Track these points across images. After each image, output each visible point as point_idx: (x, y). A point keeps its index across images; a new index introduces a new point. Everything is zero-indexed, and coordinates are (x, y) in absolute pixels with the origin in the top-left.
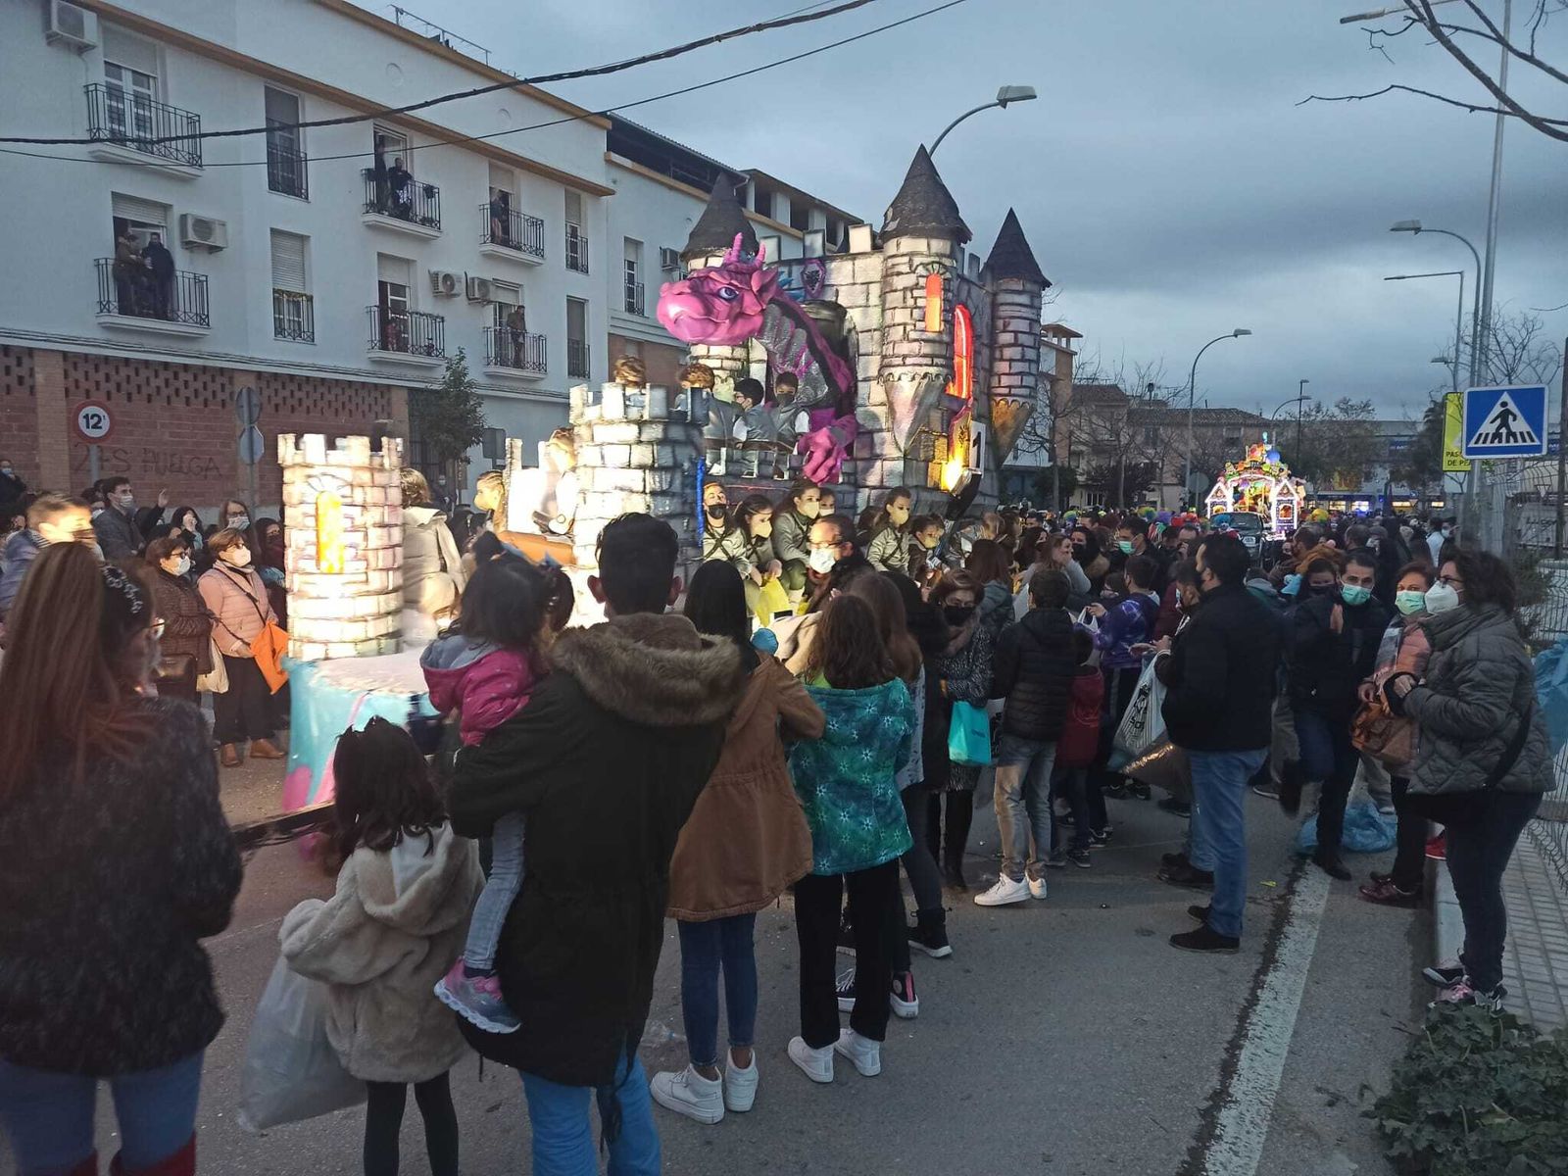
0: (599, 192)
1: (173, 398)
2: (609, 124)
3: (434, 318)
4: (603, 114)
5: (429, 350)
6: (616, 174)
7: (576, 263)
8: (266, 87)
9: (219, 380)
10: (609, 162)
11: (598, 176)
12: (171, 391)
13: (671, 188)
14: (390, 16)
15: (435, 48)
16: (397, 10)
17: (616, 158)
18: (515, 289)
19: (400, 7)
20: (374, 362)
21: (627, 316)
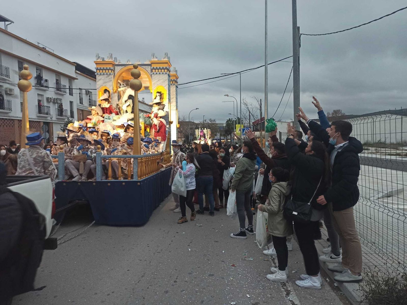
0: (74, 79)
1: (4, 126)
2: (76, 65)
3: (48, 107)
4: (75, 63)
5: (47, 114)
6: (77, 75)
7: (71, 94)
8: (18, 61)
9: (12, 121)
10: (76, 72)
11: (74, 75)
12: (4, 124)
13: (86, 77)
14: (37, 44)
15: (43, 49)
16: (38, 43)
17: (77, 72)
18: (60, 100)
19: (39, 42)
20: (38, 117)
21: (80, 105)
